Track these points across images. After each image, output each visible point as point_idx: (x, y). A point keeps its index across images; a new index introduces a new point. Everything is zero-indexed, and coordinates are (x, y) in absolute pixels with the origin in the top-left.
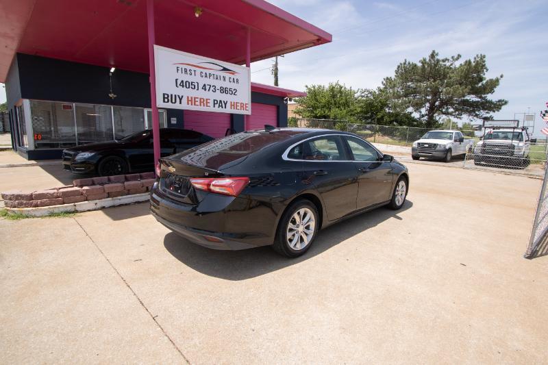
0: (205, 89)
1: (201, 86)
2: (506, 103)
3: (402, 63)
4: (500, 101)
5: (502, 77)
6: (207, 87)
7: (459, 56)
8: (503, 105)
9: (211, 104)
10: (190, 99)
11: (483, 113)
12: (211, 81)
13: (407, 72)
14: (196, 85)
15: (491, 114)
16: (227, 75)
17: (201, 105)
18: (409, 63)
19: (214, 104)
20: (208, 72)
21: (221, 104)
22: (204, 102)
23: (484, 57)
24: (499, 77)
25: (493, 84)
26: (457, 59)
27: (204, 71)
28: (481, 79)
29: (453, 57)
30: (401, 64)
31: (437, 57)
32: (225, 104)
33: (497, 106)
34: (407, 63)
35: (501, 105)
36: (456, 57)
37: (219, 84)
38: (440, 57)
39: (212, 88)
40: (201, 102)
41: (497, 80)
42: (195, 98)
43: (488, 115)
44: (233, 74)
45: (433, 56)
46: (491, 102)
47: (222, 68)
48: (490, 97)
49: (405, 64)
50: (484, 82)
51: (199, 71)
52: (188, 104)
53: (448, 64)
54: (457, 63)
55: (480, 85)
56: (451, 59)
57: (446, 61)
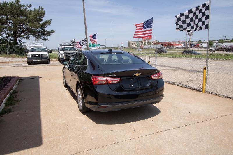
2: (54, 31)
5: (51, 20)
7: (31, 5)
8: (53, 32)
23: (42, 9)
24: (50, 20)
25: (48, 23)
26: (29, 7)
28: (42, 20)
31: (19, 3)
33: (49, 33)
35: (51, 33)
36: (28, 5)
41: (50, 22)
46: (47, 31)
48: (46, 29)
53: (24, 8)
54: (29, 9)
55: (41, 23)
56: (26, 6)
57: (24, 6)
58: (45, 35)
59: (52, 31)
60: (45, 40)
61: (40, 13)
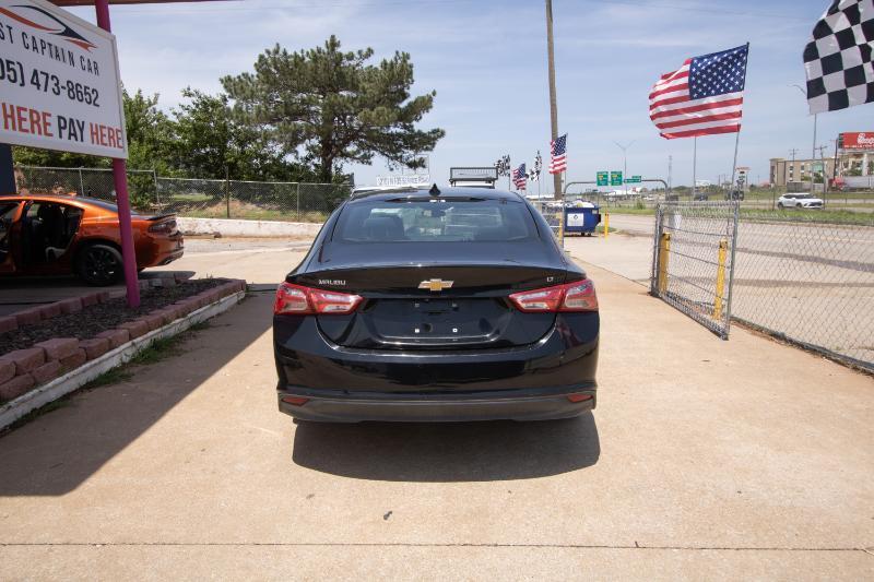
0: (38, 86)
1: (28, 77)
2: (443, 134)
3: (271, 50)
4: (435, 131)
5: (434, 93)
6: (42, 79)
7: (370, 52)
8: (439, 137)
9: (53, 128)
10: (9, 112)
11: (409, 154)
12: (44, 62)
13: (280, 72)
14: (17, 68)
15: (423, 154)
16: (78, 51)
17: (33, 132)
18: (285, 53)
19: (60, 128)
20: (39, 34)
21: (71, 127)
22: (39, 121)
23: (407, 57)
24: (430, 93)
25: (424, 104)
26: (367, 56)
27: (31, 31)
28: (405, 96)
29: (360, 52)
30: (268, 52)
31: (338, 50)
32: (81, 130)
33: (428, 141)
34: (281, 52)
35: (435, 139)
36: (364, 53)
37: (65, 72)
38: (343, 50)
39: (51, 83)
40: (33, 122)
41: (430, 99)
42: (20, 109)
43: (417, 158)
44: (86, 46)
45: (333, 44)
46: (420, 134)
47: (63, 29)
48: (417, 126)
49: (277, 52)
50: (411, 99)
51: (18, 27)
52: (6, 127)
53: (353, 63)
54: (366, 64)
55: (403, 105)
56: (358, 56)
57: (351, 57)
58: (416, 147)
59: (438, 134)
60: (413, 165)
61: (398, 74)
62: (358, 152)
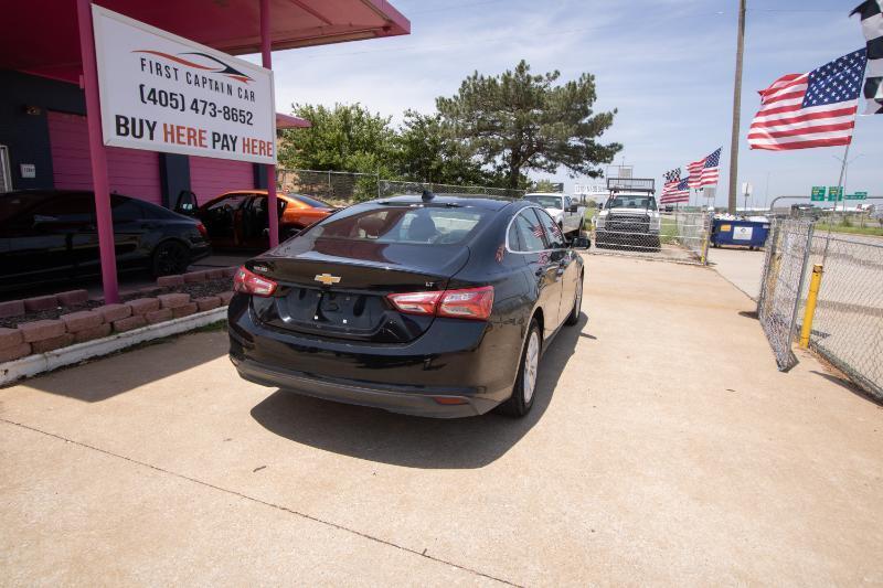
0: (197, 110)
1: (188, 103)
2: (621, 147)
3: (471, 76)
4: (613, 145)
5: (616, 111)
6: (201, 106)
8: (617, 150)
9: (208, 141)
10: (169, 130)
11: (589, 165)
12: (205, 93)
13: (479, 94)
14: (179, 98)
15: (601, 166)
16: (236, 84)
17: (189, 144)
18: (482, 78)
19: (214, 141)
20: (201, 73)
21: (225, 141)
22: (195, 136)
23: (593, 78)
24: (612, 111)
25: (604, 122)
26: (555, 78)
27: (194, 71)
28: (587, 113)
29: (548, 75)
30: (469, 78)
31: (526, 73)
32: (234, 142)
33: (605, 154)
34: (479, 77)
35: (613, 152)
36: (551, 75)
37: (222, 100)
38: (533, 73)
39: (209, 109)
40: (189, 137)
41: (610, 117)
42: (179, 128)
43: (596, 168)
44: (244, 80)
45: (522, 68)
46: (599, 147)
47: (225, 68)
48: (598, 140)
49: (475, 78)
50: (592, 116)
51: (183, 69)
52: (166, 140)
53: (541, 84)
54: (553, 85)
55: (585, 121)
56: (546, 78)
57: (539, 79)
58: (595, 160)
59: (616, 147)
60: (593, 174)
61: (582, 94)
62: (546, 162)
